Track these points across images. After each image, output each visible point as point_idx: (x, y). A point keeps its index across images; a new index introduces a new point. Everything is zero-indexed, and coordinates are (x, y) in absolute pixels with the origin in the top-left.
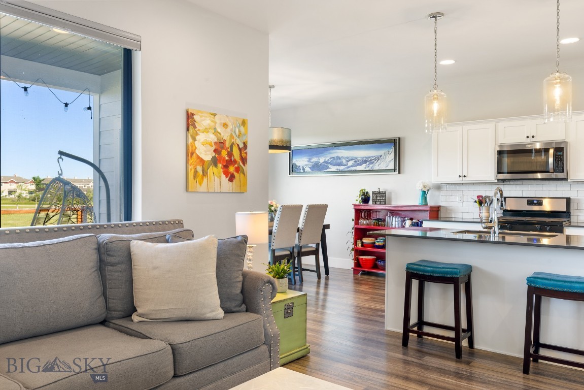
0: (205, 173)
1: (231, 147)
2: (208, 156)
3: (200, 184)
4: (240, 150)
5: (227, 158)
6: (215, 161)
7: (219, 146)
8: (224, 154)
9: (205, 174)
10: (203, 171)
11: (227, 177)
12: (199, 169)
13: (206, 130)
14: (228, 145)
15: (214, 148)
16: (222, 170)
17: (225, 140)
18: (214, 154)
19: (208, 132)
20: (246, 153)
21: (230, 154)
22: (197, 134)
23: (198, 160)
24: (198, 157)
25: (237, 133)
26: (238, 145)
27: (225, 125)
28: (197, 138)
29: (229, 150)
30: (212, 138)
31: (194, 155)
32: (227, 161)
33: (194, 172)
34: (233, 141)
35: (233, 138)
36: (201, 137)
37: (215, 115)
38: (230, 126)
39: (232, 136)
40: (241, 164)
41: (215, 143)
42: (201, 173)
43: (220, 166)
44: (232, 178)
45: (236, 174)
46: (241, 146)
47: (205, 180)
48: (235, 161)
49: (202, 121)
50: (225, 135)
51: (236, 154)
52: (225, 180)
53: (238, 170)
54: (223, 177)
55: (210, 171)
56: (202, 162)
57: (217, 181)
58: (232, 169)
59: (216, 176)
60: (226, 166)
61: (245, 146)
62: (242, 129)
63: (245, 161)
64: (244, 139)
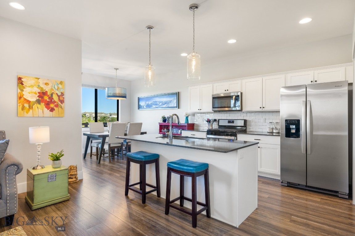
1: (52, 94)
2: (33, 98)
3: (27, 113)
4: (59, 96)
5: (48, 100)
6: (39, 102)
7: (42, 94)
8: (47, 98)
9: (31, 107)
10: (29, 106)
11: (48, 109)
12: (26, 105)
13: (32, 86)
14: (49, 94)
15: (38, 95)
16: (44, 106)
17: (47, 92)
18: (38, 98)
19: (33, 87)
20: (64, 98)
21: (51, 98)
22: (24, 88)
23: (26, 101)
24: (25, 99)
25: (56, 87)
26: (57, 94)
27: (47, 84)
28: (24, 90)
29: (50, 96)
30: (37, 90)
31: (22, 98)
32: (48, 101)
33: (22, 107)
34: (53, 91)
35: (53, 90)
36: (27, 90)
37: (38, 79)
38: (50, 85)
39: (51, 89)
40: (59, 103)
41: (39, 93)
42: (28, 107)
43: (43, 104)
44: (52, 110)
45: (55, 108)
46: (60, 94)
47: (31, 111)
48: (55, 102)
49: (28, 81)
50: (47, 89)
51: (55, 98)
52: (47, 112)
53: (57, 106)
54: (45, 109)
55: (35, 106)
56: (29, 102)
57: (40, 111)
58: (52, 106)
59: (41, 110)
60: (47, 105)
61: (62, 94)
62: (60, 86)
63: (62, 102)
64: (62, 91)
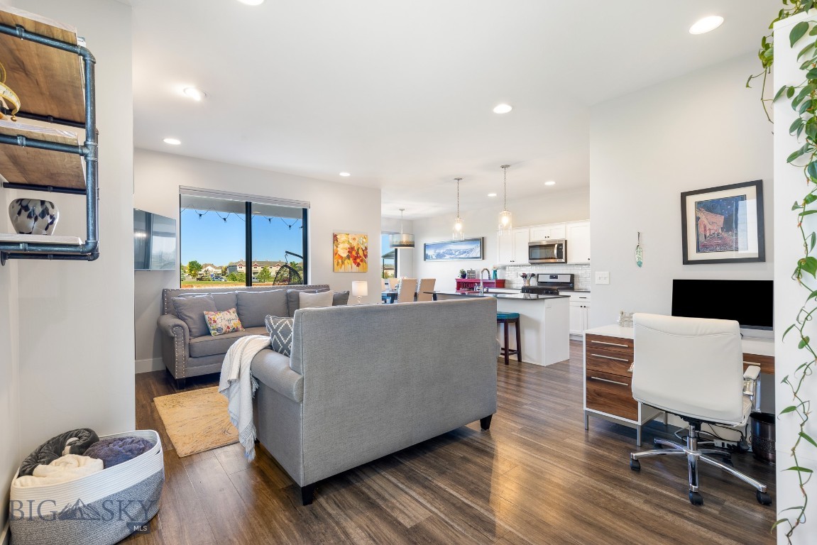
0: (343, 263)
1: (358, 249)
2: (344, 254)
3: (341, 268)
4: (363, 251)
6: (348, 257)
7: (351, 249)
8: (354, 253)
11: (355, 264)
12: (340, 261)
13: (343, 242)
14: (356, 248)
15: (348, 250)
16: (353, 261)
17: (354, 246)
18: (348, 254)
19: (345, 243)
20: (367, 253)
21: (357, 253)
22: (339, 244)
23: (339, 257)
24: (339, 255)
25: (362, 242)
26: (362, 249)
27: (354, 239)
28: (339, 246)
29: (357, 251)
30: (347, 246)
31: (337, 255)
32: (355, 256)
33: (337, 263)
34: (359, 246)
36: (341, 246)
38: (357, 239)
39: (358, 244)
40: (364, 257)
41: (349, 248)
42: (341, 263)
43: (351, 259)
44: (358, 265)
45: (360, 263)
46: (364, 248)
47: (343, 266)
48: (360, 257)
49: (341, 238)
50: (354, 244)
51: (361, 253)
52: (354, 266)
53: (362, 261)
54: (353, 264)
55: (346, 262)
56: (341, 257)
57: (350, 266)
58: (358, 261)
59: (349, 264)
60: (355, 259)
61: (366, 249)
62: (364, 240)
63: (366, 256)
64: (366, 245)
